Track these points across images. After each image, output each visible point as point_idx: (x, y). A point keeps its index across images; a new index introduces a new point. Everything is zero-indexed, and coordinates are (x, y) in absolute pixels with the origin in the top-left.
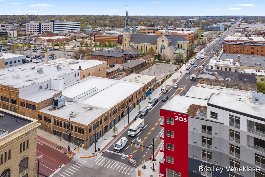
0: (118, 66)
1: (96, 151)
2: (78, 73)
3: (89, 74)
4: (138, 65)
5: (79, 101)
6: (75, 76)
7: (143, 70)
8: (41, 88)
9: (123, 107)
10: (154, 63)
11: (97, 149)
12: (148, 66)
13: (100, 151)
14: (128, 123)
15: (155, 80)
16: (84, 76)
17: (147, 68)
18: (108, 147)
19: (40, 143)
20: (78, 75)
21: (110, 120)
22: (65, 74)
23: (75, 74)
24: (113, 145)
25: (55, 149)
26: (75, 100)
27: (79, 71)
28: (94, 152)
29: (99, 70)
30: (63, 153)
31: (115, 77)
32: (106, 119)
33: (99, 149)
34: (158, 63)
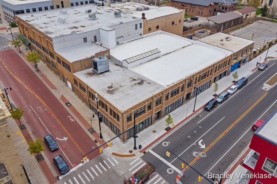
0: (202, 20)
1: (135, 148)
2: (141, 24)
3: (158, 27)
4: (231, 21)
5: (129, 66)
6: (136, 28)
7: (235, 29)
8: (85, 40)
9: (189, 85)
10: (256, 19)
11: (137, 146)
12: (244, 23)
13: (142, 149)
14: (194, 111)
15: (251, 47)
16: (150, 30)
17: (242, 27)
18: (154, 146)
19: (72, 118)
20: (141, 27)
21: (165, 104)
22: (121, 23)
23: (136, 25)
24: (161, 143)
25: (86, 131)
26: (125, 64)
27: (142, 21)
28: (132, 149)
29: (173, 23)
30: (94, 140)
31: (194, 35)
32: (159, 102)
33: (140, 147)
34: (260, 21)
